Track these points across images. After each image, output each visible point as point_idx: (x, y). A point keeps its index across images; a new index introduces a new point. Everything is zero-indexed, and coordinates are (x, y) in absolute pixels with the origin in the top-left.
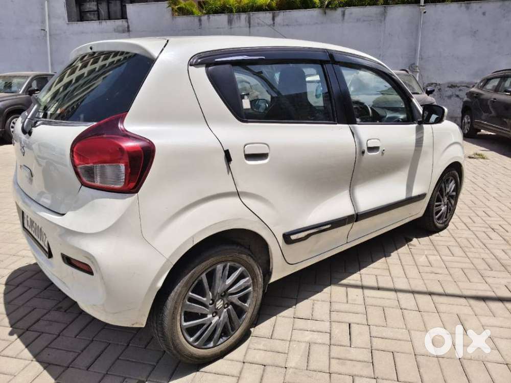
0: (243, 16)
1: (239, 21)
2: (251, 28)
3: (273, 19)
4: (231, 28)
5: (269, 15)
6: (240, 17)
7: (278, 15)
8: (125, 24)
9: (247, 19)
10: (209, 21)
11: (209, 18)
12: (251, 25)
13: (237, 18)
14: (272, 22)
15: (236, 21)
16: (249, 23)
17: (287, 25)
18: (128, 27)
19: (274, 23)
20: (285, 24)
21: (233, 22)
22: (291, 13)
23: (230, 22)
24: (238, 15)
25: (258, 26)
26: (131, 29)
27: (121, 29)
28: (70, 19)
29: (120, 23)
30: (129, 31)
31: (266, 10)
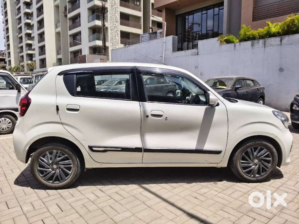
0: (261, 41)
1: (258, 43)
2: (266, 48)
3: (281, 41)
4: (253, 49)
5: (278, 39)
6: (259, 42)
7: (284, 38)
8: (197, 51)
9: (263, 42)
10: (240, 46)
11: (240, 44)
12: (266, 46)
13: (257, 43)
14: (280, 43)
15: (256, 44)
16: (265, 44)
17: (291, 44)
18: (198, 52)
19: (281, 44)
20: (289, 43)
21: (255, 45)
22: (294, 36)
23: (253, 45)
24: (258, 41)
25: (271, 46)
26: (199, 53)
27: (194, 54)
28: (174, 51)
29: (194, 50)
30: (198, 54)
31: (276, 36)
